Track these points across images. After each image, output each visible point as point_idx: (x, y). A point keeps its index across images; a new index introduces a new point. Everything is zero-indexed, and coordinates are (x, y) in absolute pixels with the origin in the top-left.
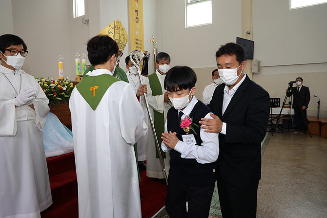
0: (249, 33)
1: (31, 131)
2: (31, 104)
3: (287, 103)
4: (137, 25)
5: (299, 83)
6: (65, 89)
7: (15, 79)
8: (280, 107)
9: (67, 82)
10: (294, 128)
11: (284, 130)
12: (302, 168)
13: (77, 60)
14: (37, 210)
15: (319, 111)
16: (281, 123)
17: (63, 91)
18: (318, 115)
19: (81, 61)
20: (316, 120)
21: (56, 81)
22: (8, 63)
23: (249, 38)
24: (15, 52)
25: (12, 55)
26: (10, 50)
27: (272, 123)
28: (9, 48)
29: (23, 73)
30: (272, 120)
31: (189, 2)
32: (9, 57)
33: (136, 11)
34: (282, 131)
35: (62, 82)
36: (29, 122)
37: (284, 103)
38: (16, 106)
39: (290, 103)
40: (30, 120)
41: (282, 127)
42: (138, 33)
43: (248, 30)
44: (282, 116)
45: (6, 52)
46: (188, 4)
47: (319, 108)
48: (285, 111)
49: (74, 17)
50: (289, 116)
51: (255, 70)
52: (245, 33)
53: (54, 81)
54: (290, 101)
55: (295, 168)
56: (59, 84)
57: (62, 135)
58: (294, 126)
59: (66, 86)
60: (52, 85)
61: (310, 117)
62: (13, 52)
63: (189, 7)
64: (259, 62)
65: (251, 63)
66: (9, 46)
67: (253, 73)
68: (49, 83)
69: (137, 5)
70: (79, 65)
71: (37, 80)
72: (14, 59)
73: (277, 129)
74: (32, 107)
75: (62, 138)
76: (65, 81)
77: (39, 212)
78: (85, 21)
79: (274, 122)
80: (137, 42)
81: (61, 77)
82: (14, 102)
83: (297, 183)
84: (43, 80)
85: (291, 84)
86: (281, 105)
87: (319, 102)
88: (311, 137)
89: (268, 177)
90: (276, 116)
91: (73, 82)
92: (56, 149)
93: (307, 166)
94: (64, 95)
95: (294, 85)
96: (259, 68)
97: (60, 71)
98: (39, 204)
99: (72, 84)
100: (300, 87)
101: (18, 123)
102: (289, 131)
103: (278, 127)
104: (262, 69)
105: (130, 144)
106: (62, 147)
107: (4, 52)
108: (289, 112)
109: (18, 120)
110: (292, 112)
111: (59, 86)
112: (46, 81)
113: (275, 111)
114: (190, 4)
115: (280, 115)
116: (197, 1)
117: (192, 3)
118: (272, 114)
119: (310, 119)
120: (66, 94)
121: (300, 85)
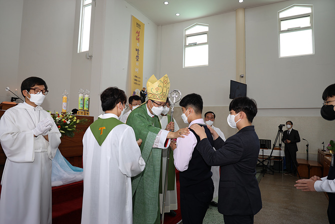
0: (243, 77)
1: (43, 161)
2: (46, 134)
3: (277, 145)
4: (137, 63)
5: (289, 126)
6: (68, 122)
7: (35, 114)
8: (270, 148)
9: (71, 117)
10: (284, 170)
11: (275, 171)
12: (289, 210)
13: (81, 96)
15: (308, 154)
16: (272, 164)
17: (66, 124)
18: (307, 158)
19: (84, 96)
20: (306, 163)
21: (60, 115)
23: (242, 81)
24: (38, 91)
25: (35, 94)
26: (34, 89)
27: (263, 163)
28: (33, 88)
29: (41, 109)
30: (263, 161)
31: (187, 44)
32: (32, 95)
33: (137, 50)
34: (273, 172)
35: (66, 115)
36: (42, 153)
37: (274, 145)
39: (280, 145)
40: (44, 152)
41: (273, 168)
42: (137, 70)
43: (241, 73)
44: (273, 158)
45: (31, 90)
46: (186, 46)
47: (307, 151)
48: (276, 153)
49: (78, 52)
50: (279, 158)
52: (239, 77)
53: (59, 115)
54: (280, 143)
56: (63, 118)
59: (69, 120)
61: (300, 159)
62: (36, 91)
63: (187, 49)
66: (33, 86)
68: (54, 116)
69: (138, 44)
72: (37, 97)
73: (268, 170)
75: (61, 170)
76: (69, 115)
78: (89, 56)
79: (265, 163)
80: (136, 78)
81: (64, 110)
82: (33, 132)
85: (281, 127)
86: (272, 147)
87: (307, 146)
90: (267, 157)
92: (55, 180)
93: (294, 208)
94: (67, 128)
95: (284, 129)
97: (64, 104)
99: (75, 118)
100: (290, 130)
101: (36, 154)
102: (279, 172)
103: (269, 169)
107: (29, 91)
108: (280, 154)
109: (36, 151)
110: (283, 155)
111: (63, 120)
113: (267, 152)
114: (188, 46)
115: (271, 156)
116: (195, 44)
117: (190, 45)
118: (263, 155)
119: (299, 162)
120: (69, 128)
121: (290, 128)
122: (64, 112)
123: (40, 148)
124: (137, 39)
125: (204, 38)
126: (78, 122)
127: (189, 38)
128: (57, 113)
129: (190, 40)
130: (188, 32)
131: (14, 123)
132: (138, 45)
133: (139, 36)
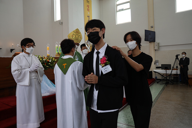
0: (152, 27)
1: (36, 83)
3: (175, 67)
5: (184, 55)
6: (50, 61)
7: (29, 59)
8: (171, 69)
9: (51, 58)
10: (180, 82)
12: (181, 105)
13: (56, 46)
14: (38, 122)
16: (172, 79)
21: (46, 57)
22: (27, 51)
23: (152, 30)
24: (30, 46)
25: (28, 48)
26: (28, 45)
27: (166, 78)
28: (27, 45)
29: (32, 55)
30: (167, 77)
31: (118, 10)
32: (27, 49)
33: (88, 16)
34: (173, 83)
35: (49, 57)
36: (35, 79)
37: (173, 67)
38: (30, 72)
39: (177, 67)
40: (36, 78)
41: (173, 81)
43: (152, 25)
44: (173, 75)
46: (117, 11)
48: (174, 72)
49: (55, 21)
50: (177, 75)
51: (156, 48)
52: (150, 27)
53: (45, 57)
54: (177, 66)
55: (177, 105)
57: (49, 85)
58: (181, 81)
59: (51, 60)
60: (44, 59)
61: (190, 75)
62: (29, 46)
63: (118, 13)
64: (159, 43)
65: (154, 44)
67: (155, 50)
68: (42, 58)
70: (57, 48)
71: (37, 57)
73: (170, 82)
74: (37, 72)
75: (49, 87)
76: (51, 57)
77: (39, 123)
78: (61, 23)
79: (168, 78)
82: (29, 70)
83: (177, 113)
84: (40, 57)
85: (177, 56)
88: (190, 87)
89: (160, 110)
90: (169, 75)
91: (55, 58)
92: (46, 93)
94: (50, 64)
95: (179, 57)
96: (159, 47)
97: (48, 51)
98: (39, 119)
99: (54, 58)
100: (184, 58)
101: (30, 79)
102: (177, 83)
104: (161, 48)
105: (82, 90)
106: (48, 92)
107: (25, 46)
108: (177, 72)
109: (31, 78)
110: (179, 72)
111: (47, 60)
112: (41, 57)
113: (169, 72)
114: (118, 11)
115: (171, 74)
116: (123, 10)
117: (120, 10)
118: (166, 74)
119: (189, 77)
120: (51, 64)
121: (184, 57)
122: (48, 55)
123: (33, 77)
124: (88, 10)
125: (128, 5)
126: (55, 60)
127: (118, 6)
128: (44, 56)
129: (119, 8)
130: (118, 3)
131: (18, 64)
132: (88, 14)
133: (88, 8)
